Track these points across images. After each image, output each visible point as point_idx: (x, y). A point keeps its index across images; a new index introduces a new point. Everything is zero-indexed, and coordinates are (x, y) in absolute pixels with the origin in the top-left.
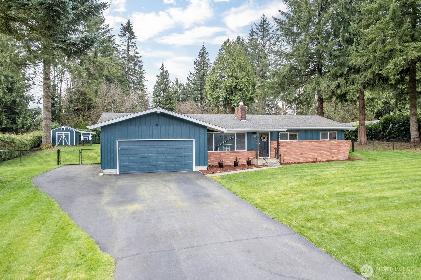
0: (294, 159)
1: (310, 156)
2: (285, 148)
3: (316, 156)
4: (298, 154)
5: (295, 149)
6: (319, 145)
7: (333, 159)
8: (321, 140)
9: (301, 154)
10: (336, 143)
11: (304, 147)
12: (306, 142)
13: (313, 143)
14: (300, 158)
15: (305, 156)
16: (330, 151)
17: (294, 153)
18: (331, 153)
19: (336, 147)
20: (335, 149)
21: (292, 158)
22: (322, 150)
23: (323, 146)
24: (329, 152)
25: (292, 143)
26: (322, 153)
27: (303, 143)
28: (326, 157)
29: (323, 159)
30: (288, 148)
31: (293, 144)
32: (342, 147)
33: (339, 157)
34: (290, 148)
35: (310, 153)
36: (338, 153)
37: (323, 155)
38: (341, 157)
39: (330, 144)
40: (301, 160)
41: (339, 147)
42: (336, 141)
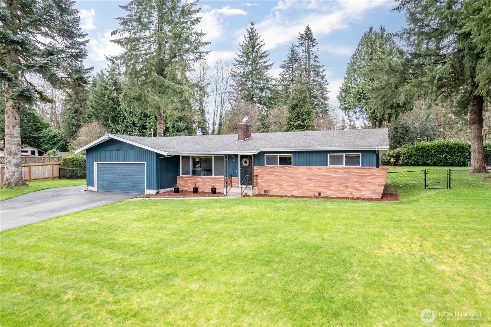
0: (285, 191)
1: (310, 188)
2: (272, 176)
3: (320, 189)
4: (291, 185)
5: (286, 177)
6: (326, 173)
7: (351, 196)
8: (330, 166)
9: (296, 184)
10: (358, 171)
11: (299, 175)
12: (303, 169)
13: (315, 170)
14: (293, 190)
15: (302, 189)
16: (344, 183)
17: (284, 183)
18: (347, 187)
19: (356, 178)
20: (355, 180)
21: (282, 189)
22: (331, 180)
23: (333, 175)
24: (344, 185)
25: (282, 170)
26: (331, 186)
27: (299, 169)
28: (339, 192)
29: (333, 194)
30: (276, 175)
31: (283, 170)
32: (369, 178)
33: (362, 193)
34: (278, 176)
35: (309, 185)
36: (362, 187)
37: (333, 189)
38: (366, 193)
39: (345, 172)
40: (296, 193)
41: (362, 177)
42: (356, 169)
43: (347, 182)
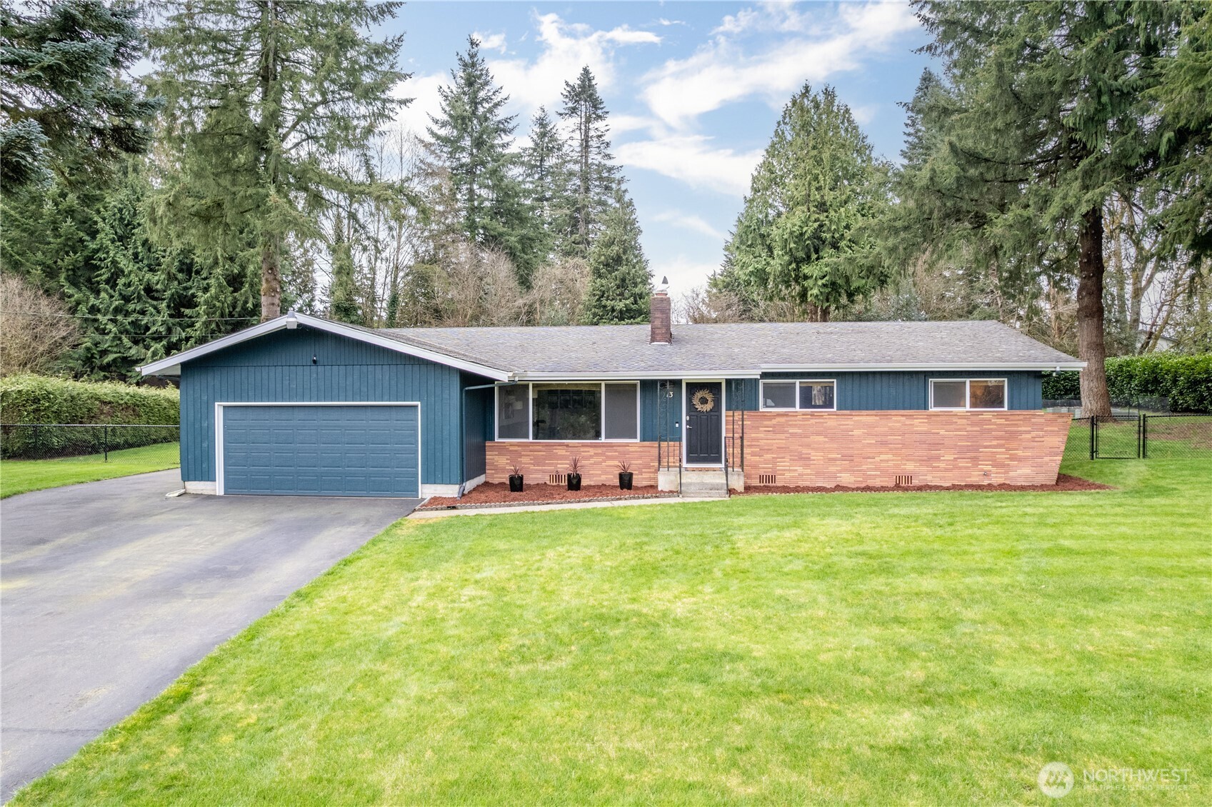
0: (818, 474)
1: (881, 467)
2: (783, 436)
3: (910, 467)
4: (835, 460)
5: (821, 438)
6: (924, 428)
7: (986, 482)
8: (933, 410)
9: (845, 457)
10: (1002, 421)
11: (856, 432)
12: (866, 418)
13: (897, 421)
14: (840, 472)
15: (864, 467)
16: (969, 451)
17: (816, 456)
18: (975, 460)
19: (997, 438)
20: (995, 443)
21: (809, 471)
22: (936, 445)
23: (942, 432)
24: (969, 455)
25: (808, 420)
26: (937, 458)
27: (856, 418)
28: (956, 472)
29: (941, 478)
30: (793, 435)
31: (813, 421)
32: (1029, 436)
33: (1012, 474)
34: (801, 436)
35: (883, 457)
36: (1011, 459)
37: (942, 465)
38: (1022, 473)
39: (973, 424)
40: (847, 479)
41: (1012, 436)
42: (1000, 415)
43: (976, 449)
